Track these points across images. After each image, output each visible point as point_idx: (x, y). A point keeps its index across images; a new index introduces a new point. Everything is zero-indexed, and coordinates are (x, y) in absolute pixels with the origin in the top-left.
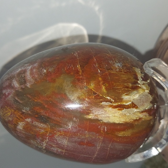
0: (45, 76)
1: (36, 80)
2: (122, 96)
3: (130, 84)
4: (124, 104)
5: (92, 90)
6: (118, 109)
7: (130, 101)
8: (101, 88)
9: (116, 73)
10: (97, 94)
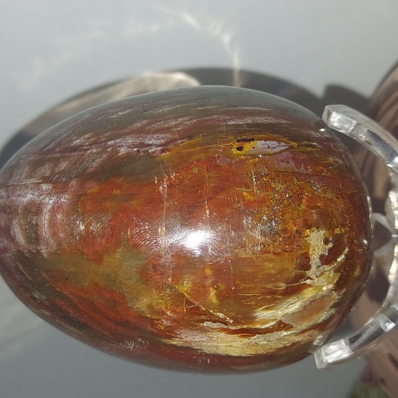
0: (79, 240)
1: (59, 244)
2: (255, 312)
3: (282, 285)
4: (258, 326)
5: (184, 296)
6: (239, 335)
7: (273, 320)
8: (206, 292)
9: (251, 258)
10: (194, 304)
